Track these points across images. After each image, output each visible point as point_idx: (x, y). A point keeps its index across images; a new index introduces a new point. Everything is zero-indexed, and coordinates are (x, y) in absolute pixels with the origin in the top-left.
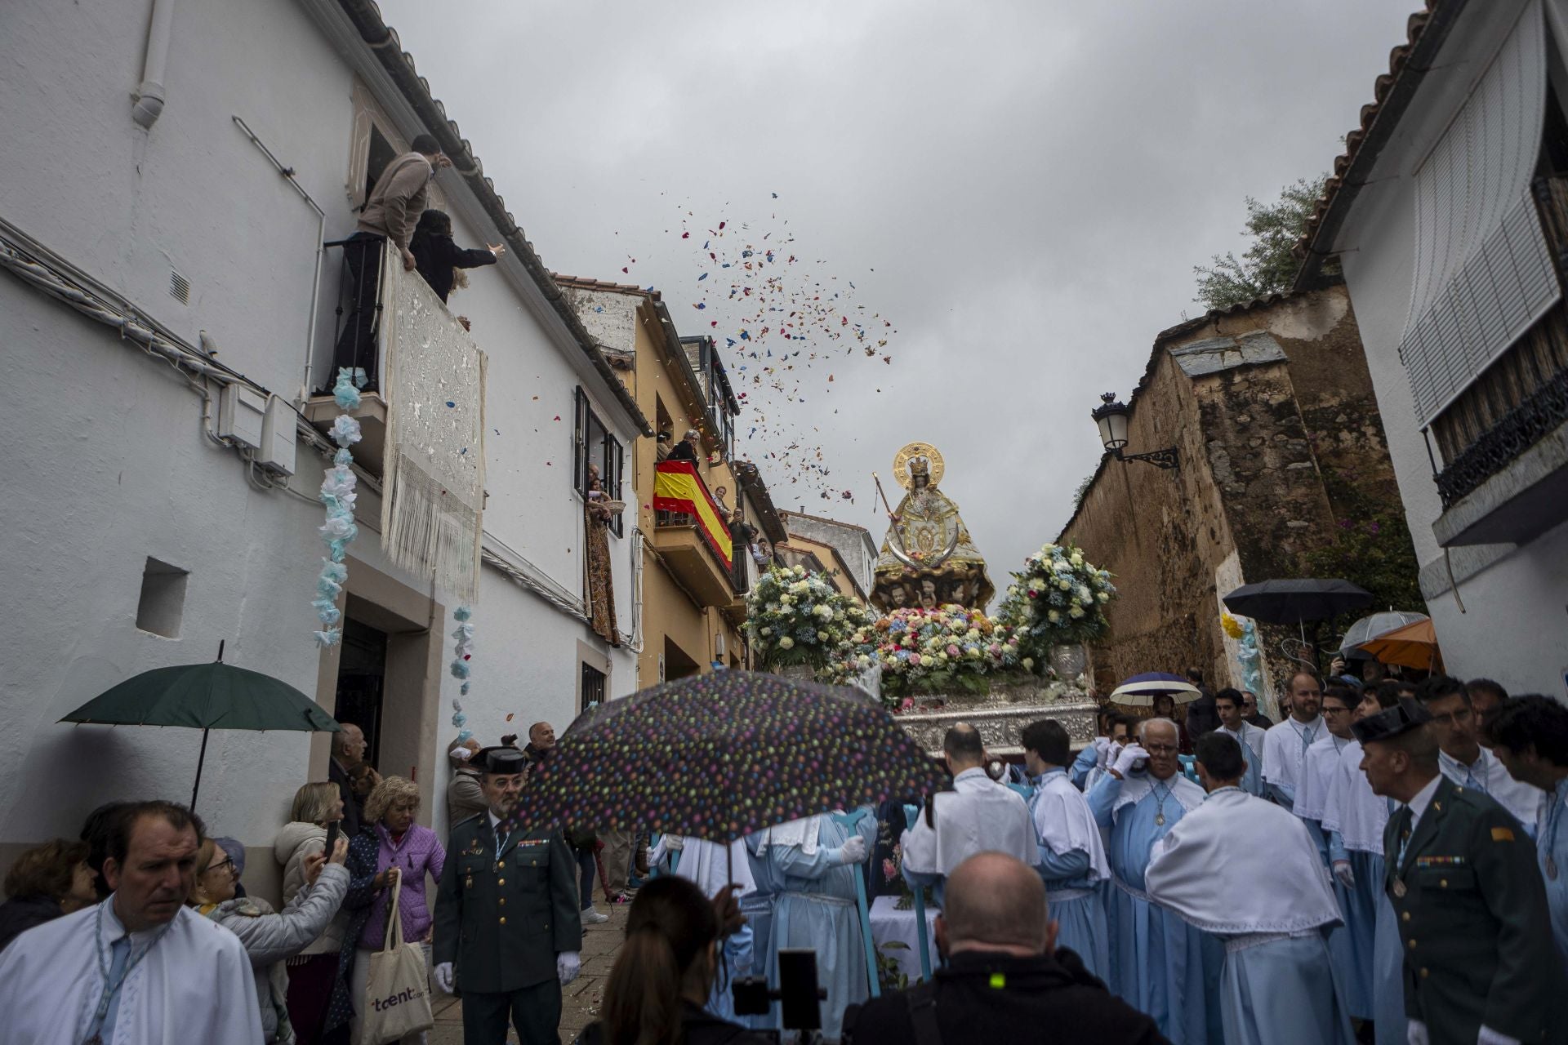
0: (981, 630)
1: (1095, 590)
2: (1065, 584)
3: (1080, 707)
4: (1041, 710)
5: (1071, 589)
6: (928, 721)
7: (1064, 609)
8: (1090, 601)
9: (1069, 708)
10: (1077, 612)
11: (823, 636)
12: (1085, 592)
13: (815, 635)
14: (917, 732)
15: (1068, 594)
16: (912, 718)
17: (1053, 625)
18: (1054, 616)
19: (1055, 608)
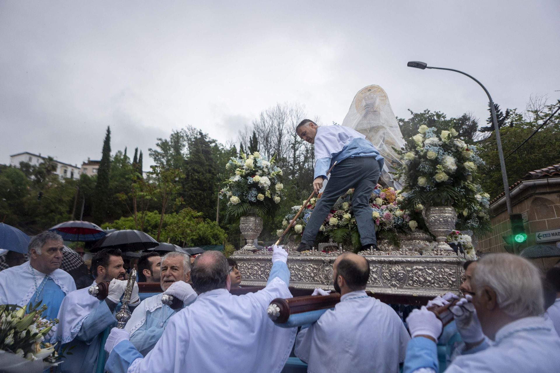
0: (385, 199)
1: (460, 158)
2: (432, 154)
3: (444, 260)
4: (409, 259)
5: (437, 158)
6: (323, 262)
7: (430, 176)
8: (454, 167)
9: (434, 259)
10: (442, 177)
11: (261, 197)
12: (450, 162)
13: (256, 197)
14: (316, 269)
15: (436, 162)
16: (312, 258)
17: (423, 189)
18: (422, 181)
19: (424, 174)
